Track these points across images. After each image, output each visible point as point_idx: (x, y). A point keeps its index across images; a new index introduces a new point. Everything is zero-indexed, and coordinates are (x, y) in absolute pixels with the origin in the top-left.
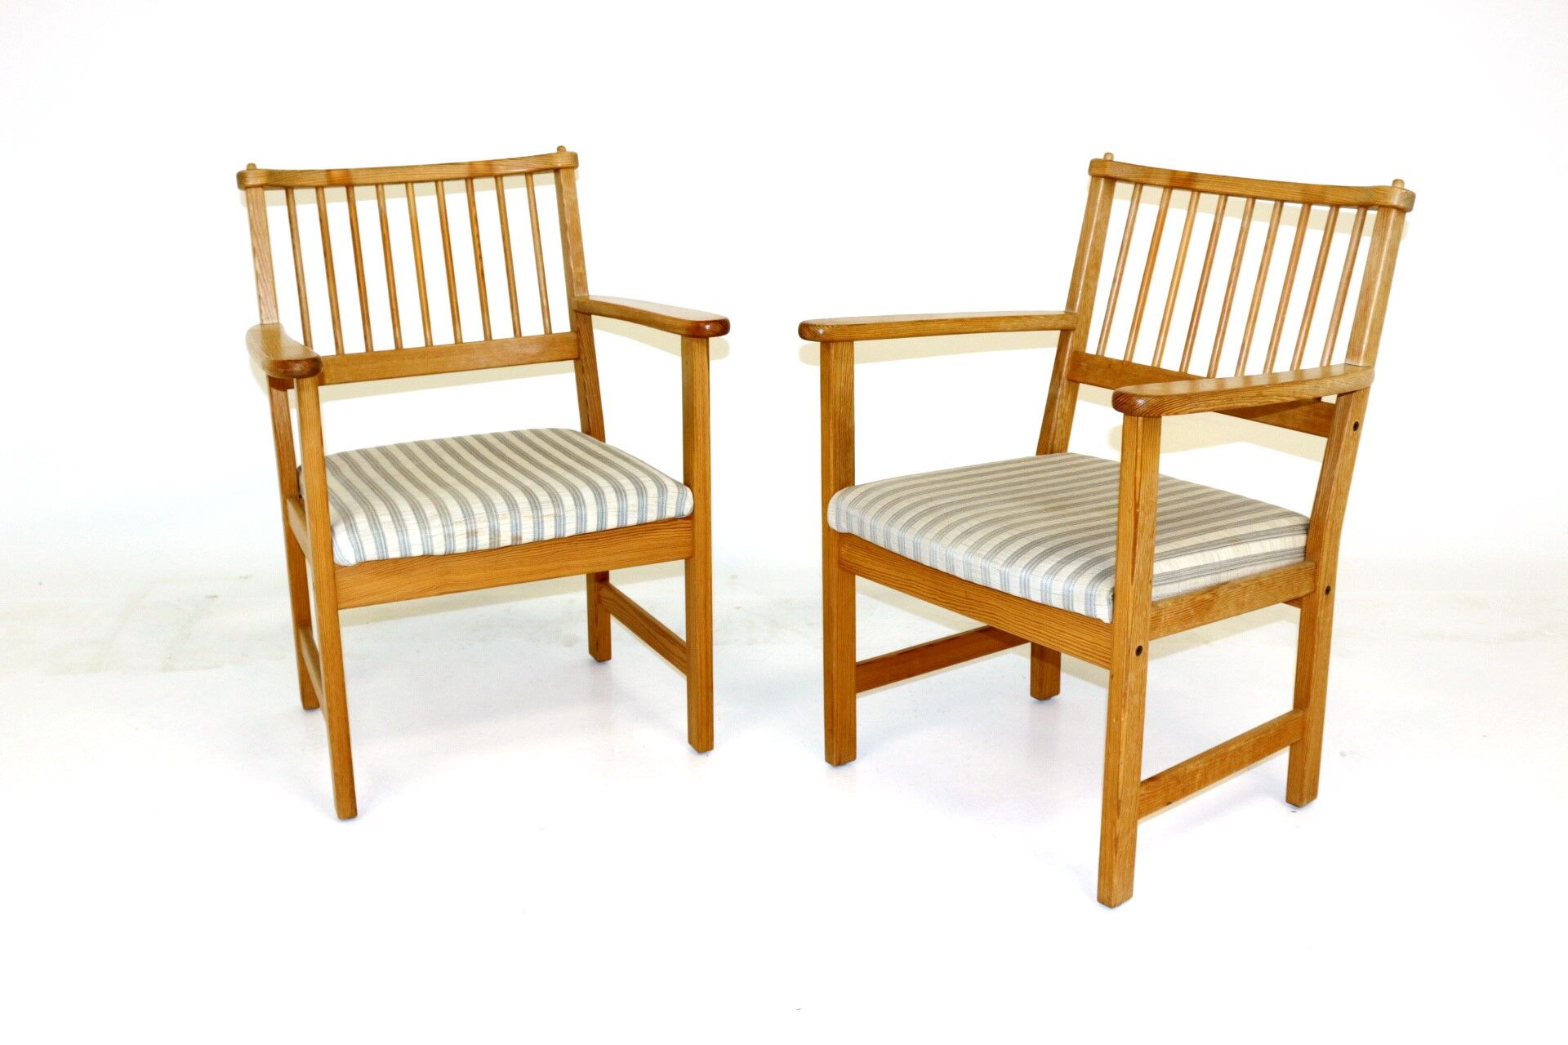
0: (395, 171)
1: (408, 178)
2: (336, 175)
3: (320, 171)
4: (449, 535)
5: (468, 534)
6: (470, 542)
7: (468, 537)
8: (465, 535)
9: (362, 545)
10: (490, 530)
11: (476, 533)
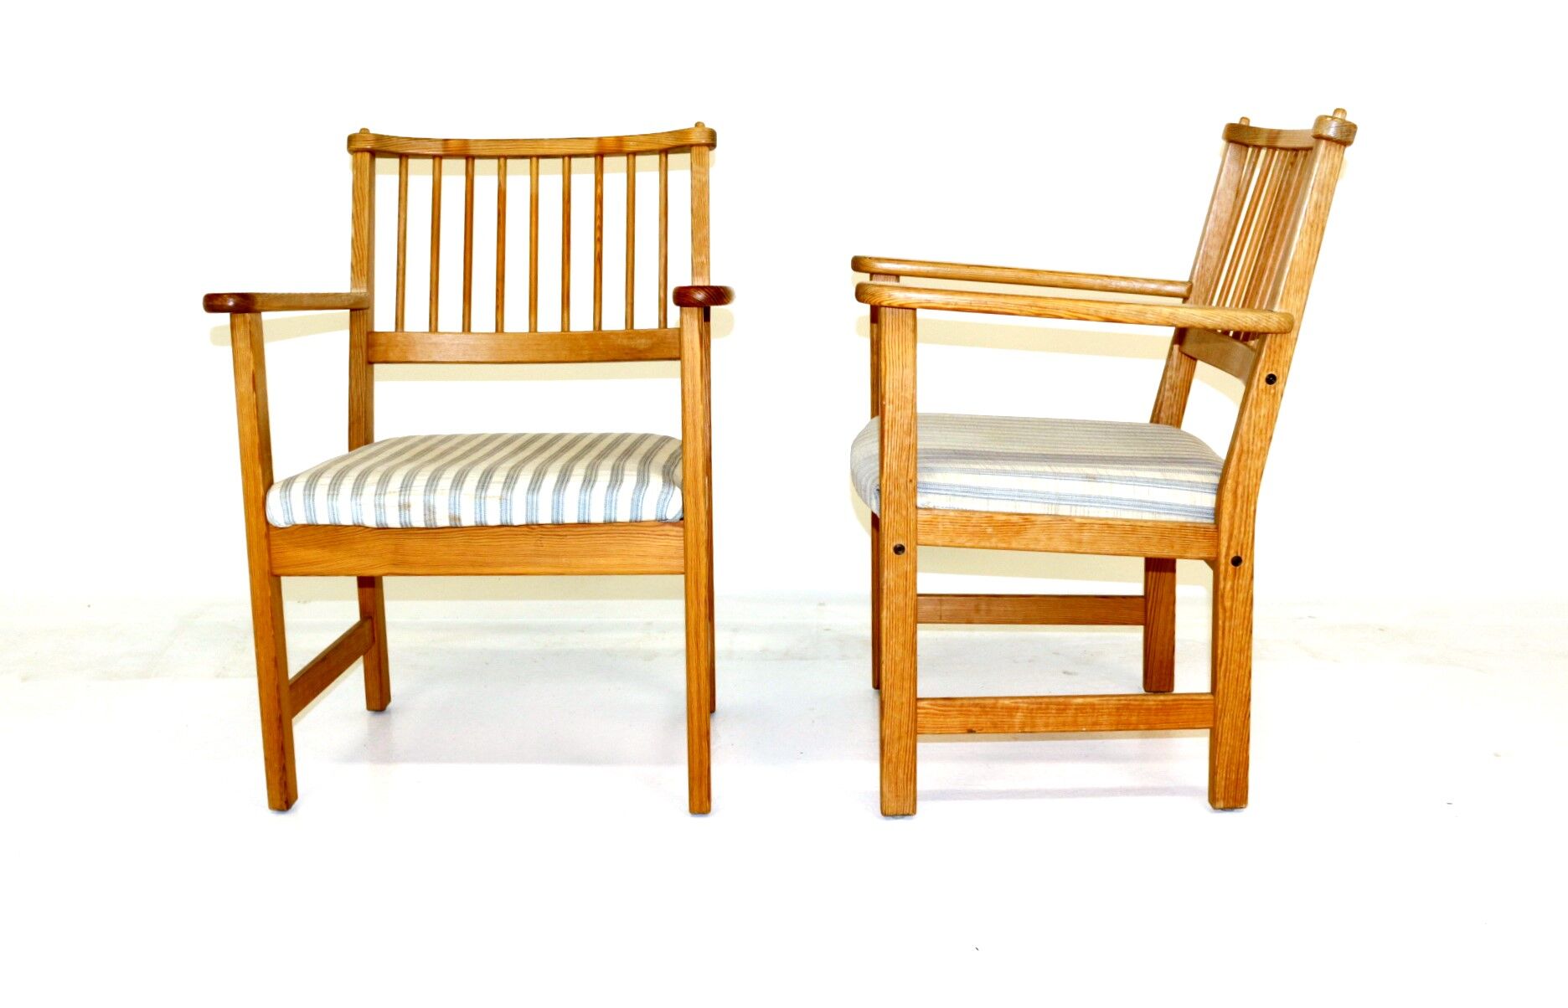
0: (519, 143)
1: (534, 153)
2: (452, 146)
3: (436, 140)
4: (380, 505)
5: (400, 506)
6: (403, 516)
7: (400, 510)
8: (398, 508)
9: (291, 505)
10: (425, 505)
11: (409, 506)
